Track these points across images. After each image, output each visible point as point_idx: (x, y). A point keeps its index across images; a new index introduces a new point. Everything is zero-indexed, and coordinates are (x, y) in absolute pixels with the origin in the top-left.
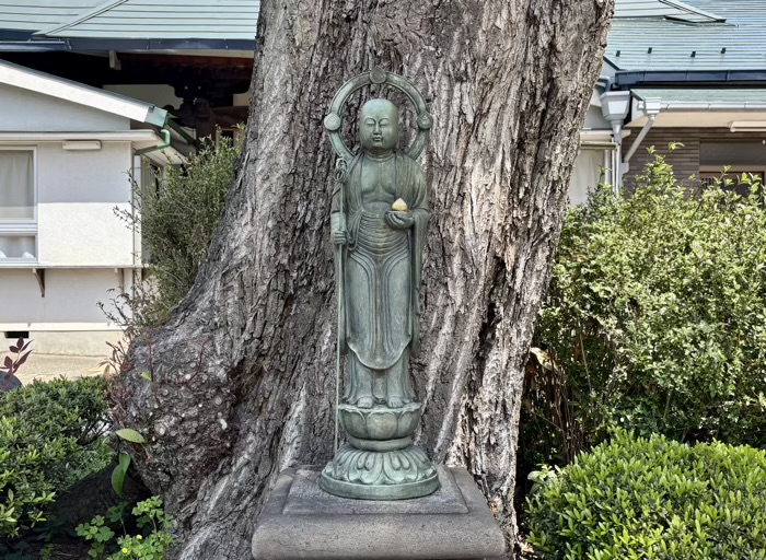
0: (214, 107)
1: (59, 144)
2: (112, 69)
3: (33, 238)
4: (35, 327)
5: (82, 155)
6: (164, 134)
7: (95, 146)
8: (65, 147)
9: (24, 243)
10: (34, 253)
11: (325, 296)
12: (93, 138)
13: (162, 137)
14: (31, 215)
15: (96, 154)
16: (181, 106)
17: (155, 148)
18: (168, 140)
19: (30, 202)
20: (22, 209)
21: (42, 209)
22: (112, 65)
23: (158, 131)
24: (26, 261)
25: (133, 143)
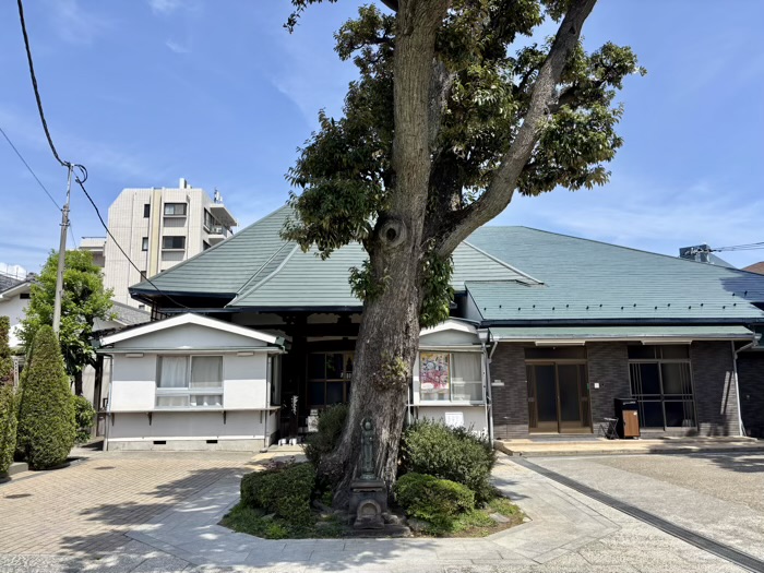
1: (236, 353)
3: (221, 396)
4: (220, 438)
5: (245, 358)
6: (283, 348)
7: (251, 354)
8: (237, 355)
9: (217, 399)
10: (221, 404)
11: (360, 450)
12: (250, 350)
14: (220, 386)
15: (252, 358)
19: (220, 379)
20: (216, 383)
21: (226, 383)
23: (280, 347)
24: (217, 407)
25: (268, 353)
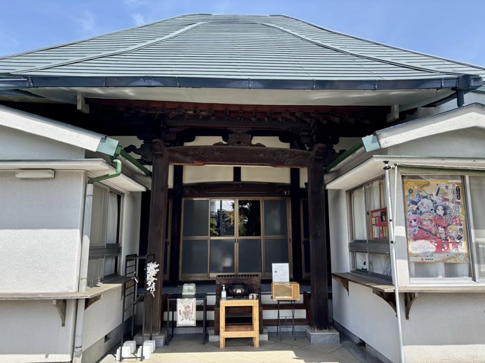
0: (168, 146)
1: (14, 174)
2: (79, 111)
5: (34, 183)
6: (116, 163)
7: (50, 175)
8: (19, 176)
13: (114, 166)
15: (49, 182)
16: (142, 145)
17: (107, 176)
18: (119, 169)
22: (79, 107)
23: (110, 161)
25: (86, 172)
